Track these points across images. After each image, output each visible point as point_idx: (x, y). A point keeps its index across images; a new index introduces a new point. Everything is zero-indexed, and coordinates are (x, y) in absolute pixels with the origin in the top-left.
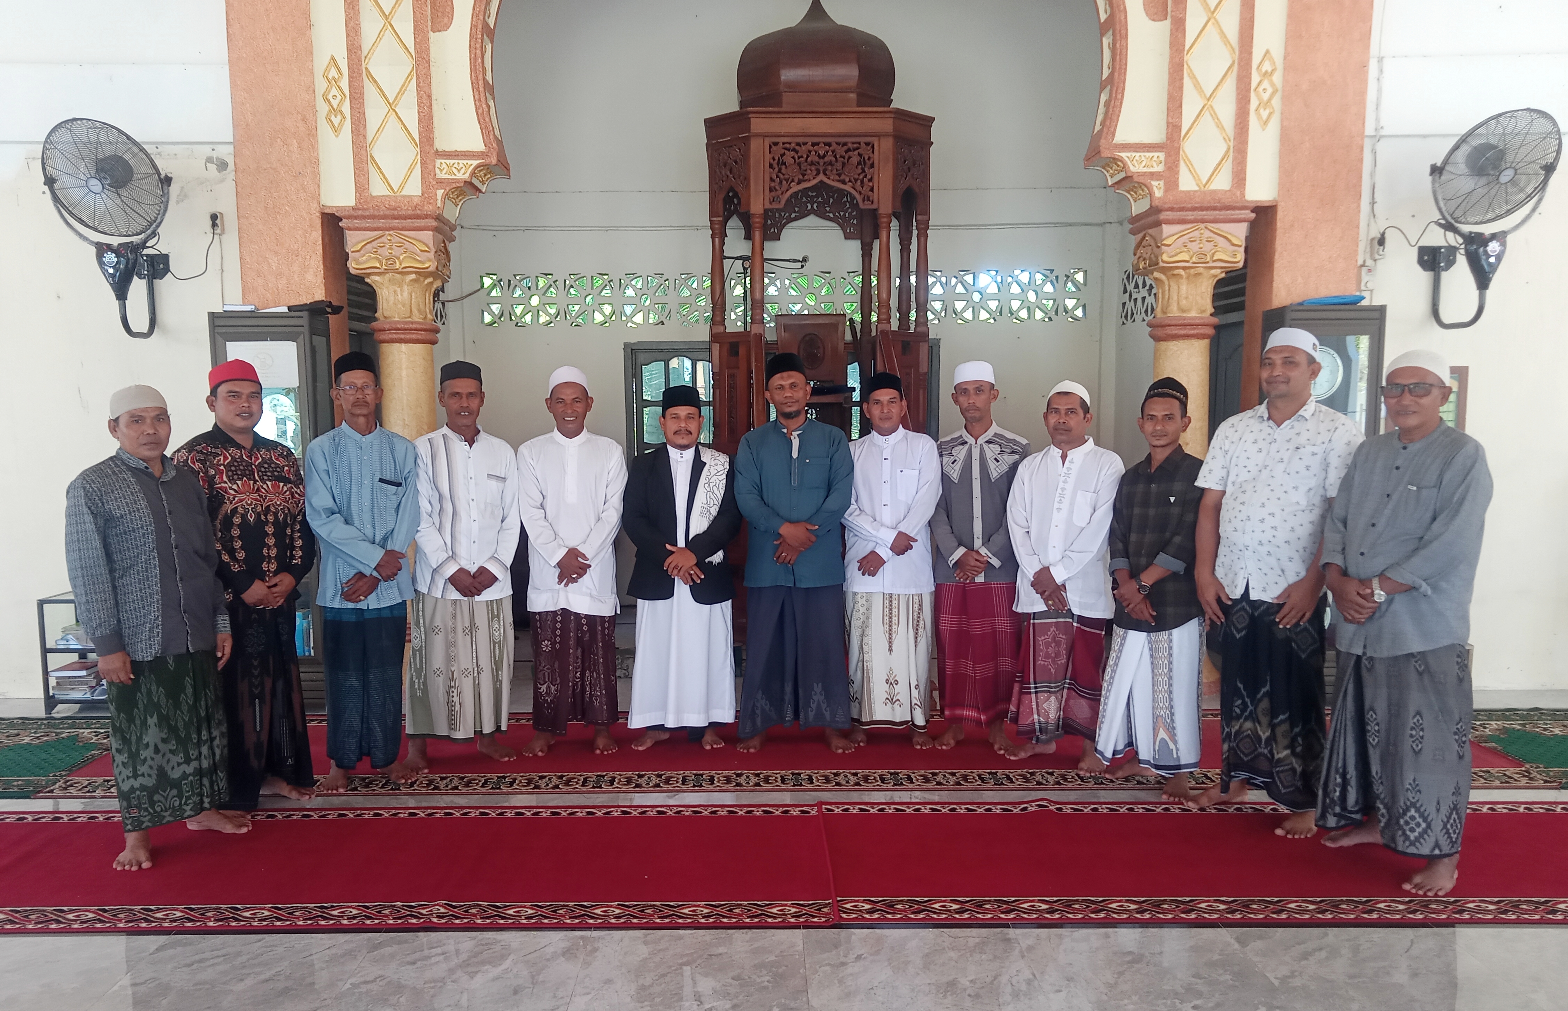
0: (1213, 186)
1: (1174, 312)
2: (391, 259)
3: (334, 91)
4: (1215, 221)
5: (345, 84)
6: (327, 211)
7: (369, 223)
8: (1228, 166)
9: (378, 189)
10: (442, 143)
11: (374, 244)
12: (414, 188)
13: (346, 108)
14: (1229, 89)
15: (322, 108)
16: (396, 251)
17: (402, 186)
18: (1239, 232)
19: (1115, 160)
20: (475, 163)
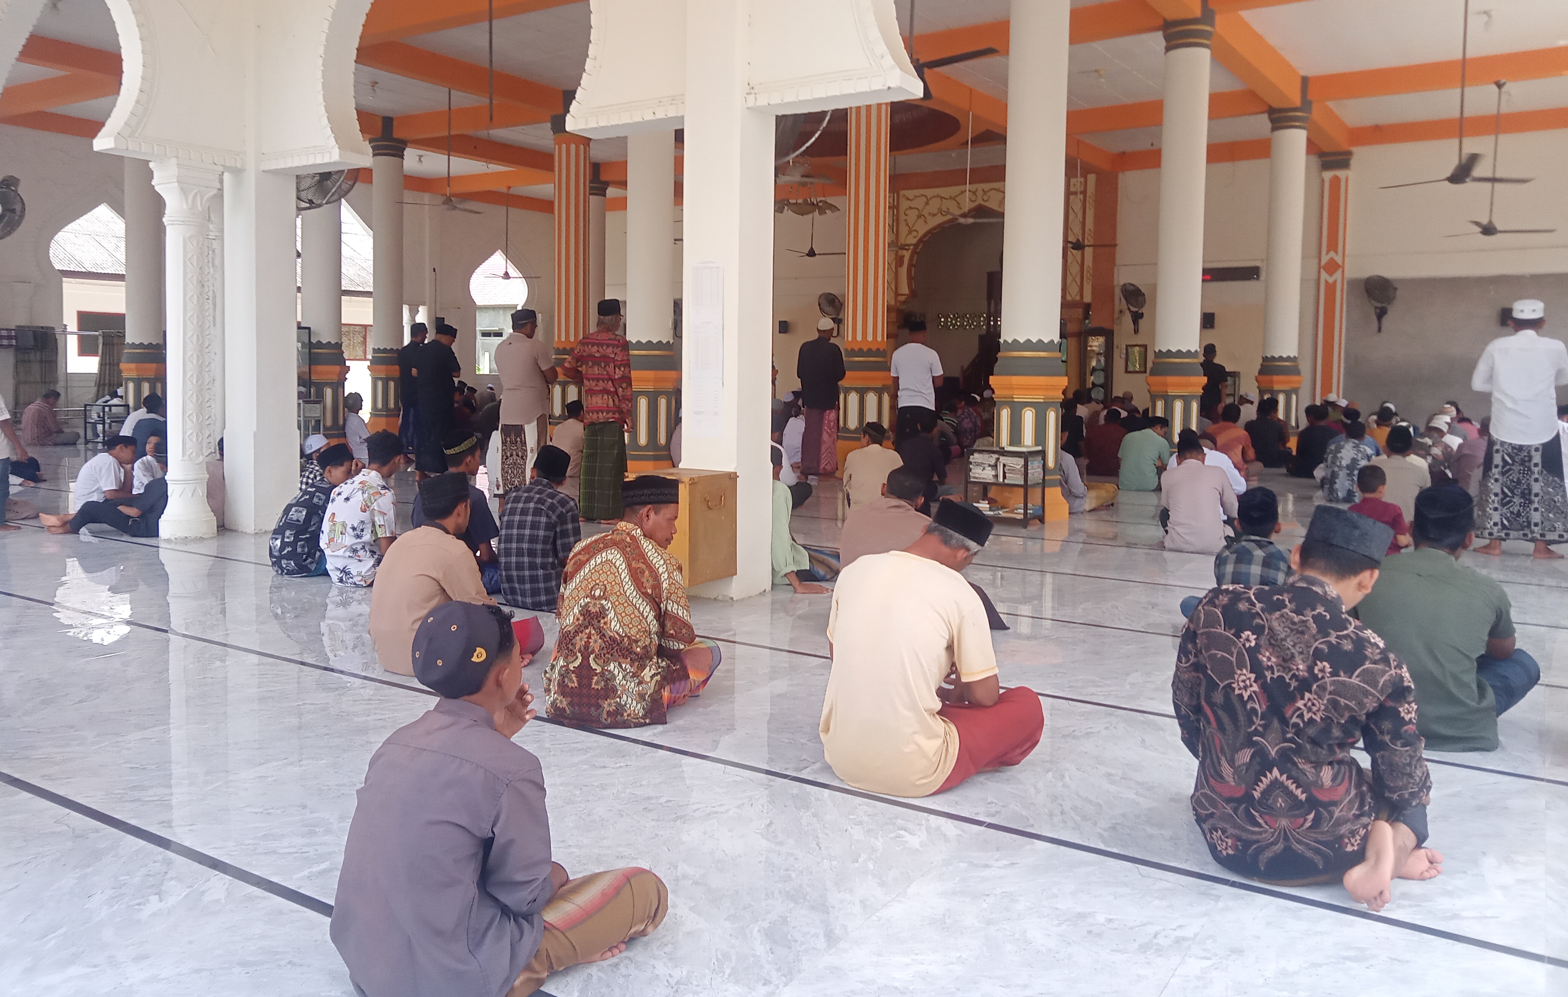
0: (1075, 299)
8: (1079, 294)
10: (900, 292)
14: (1079, 276)
17: (891, 303)
20: (906, 296)
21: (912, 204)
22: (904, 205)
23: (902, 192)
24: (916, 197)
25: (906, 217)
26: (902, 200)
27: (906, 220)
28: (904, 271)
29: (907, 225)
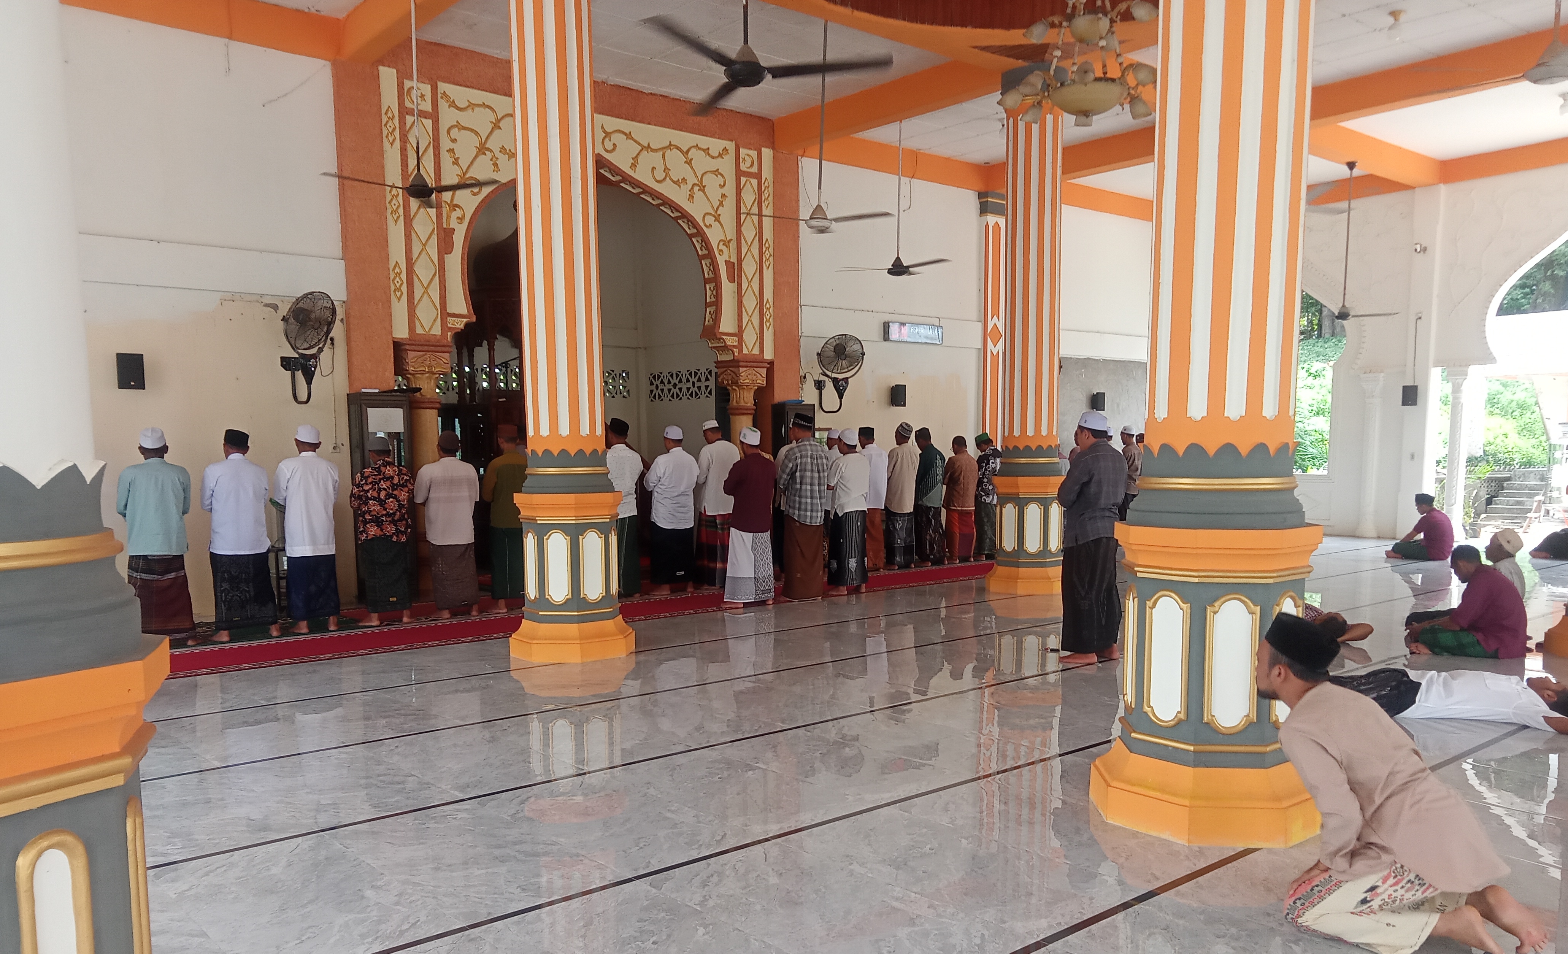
0: (753, 352)
1: (742, 404)
2: (430, 366)
3: (398, 279)
4: (756, 367)
5: (404, 276)
6: (395, 340)
7: (420, 348)
8: (758, 343)
9: (419, 330)
10: (450, 310)
11: (422, 358)
12: (437, 331)
13: (404, 288)
14: (757, 313)
15: (393, 288)
16: (433, 363)
17: (430, 329)
18: (764, 372)
19: (720, 339)
20: (465, 320)
21: (465, 119)
22: (448, 117)
23: (443, 87)
24: (472, 106)
25: (452, 145)
26: (443, 105)
27: (451, 151)
28: (455, 263)
29: (456, 162)
